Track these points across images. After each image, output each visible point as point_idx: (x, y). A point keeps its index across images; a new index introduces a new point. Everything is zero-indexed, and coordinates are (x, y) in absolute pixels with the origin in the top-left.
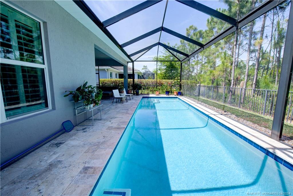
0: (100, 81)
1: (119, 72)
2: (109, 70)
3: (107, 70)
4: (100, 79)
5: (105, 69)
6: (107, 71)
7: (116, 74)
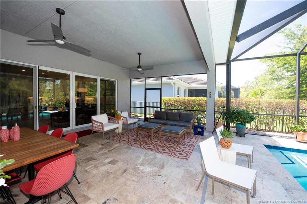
0: (162, 101)
1: (188, 88)
2: (176, 84)
3: (174, 83)
4: (162, 98)
5: (171, 83)
6: (173, 85)
7: (185, 90)
